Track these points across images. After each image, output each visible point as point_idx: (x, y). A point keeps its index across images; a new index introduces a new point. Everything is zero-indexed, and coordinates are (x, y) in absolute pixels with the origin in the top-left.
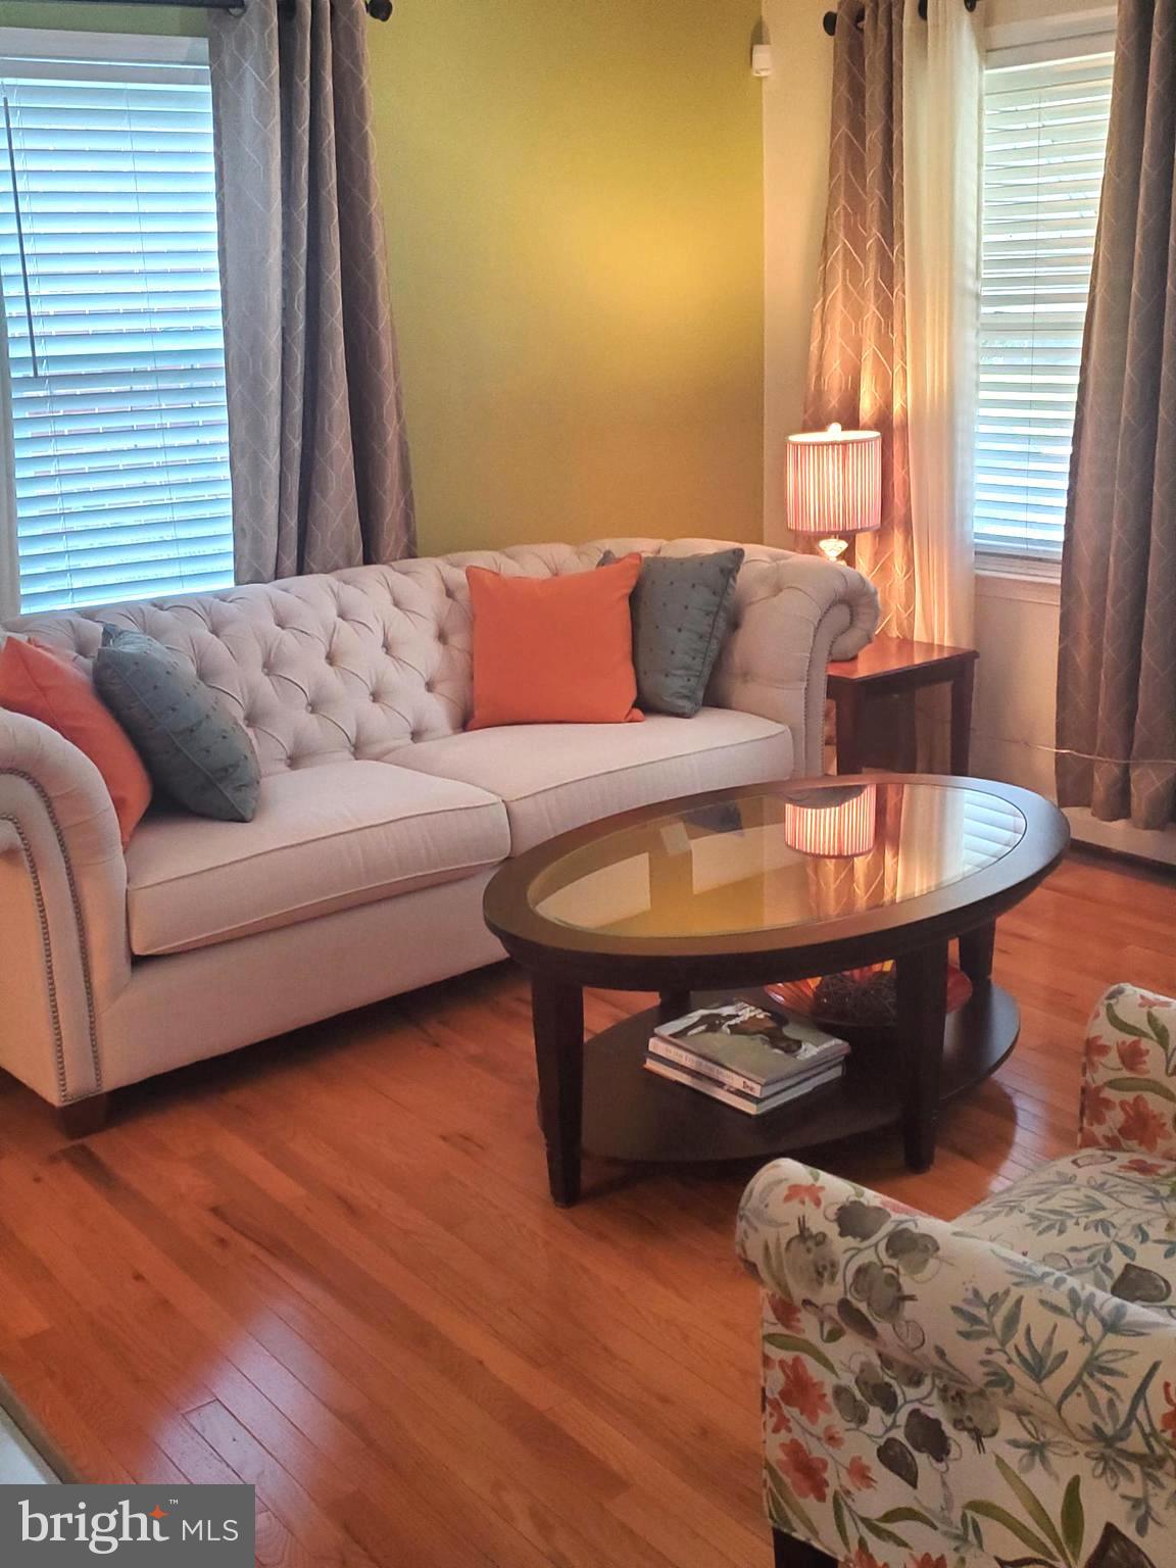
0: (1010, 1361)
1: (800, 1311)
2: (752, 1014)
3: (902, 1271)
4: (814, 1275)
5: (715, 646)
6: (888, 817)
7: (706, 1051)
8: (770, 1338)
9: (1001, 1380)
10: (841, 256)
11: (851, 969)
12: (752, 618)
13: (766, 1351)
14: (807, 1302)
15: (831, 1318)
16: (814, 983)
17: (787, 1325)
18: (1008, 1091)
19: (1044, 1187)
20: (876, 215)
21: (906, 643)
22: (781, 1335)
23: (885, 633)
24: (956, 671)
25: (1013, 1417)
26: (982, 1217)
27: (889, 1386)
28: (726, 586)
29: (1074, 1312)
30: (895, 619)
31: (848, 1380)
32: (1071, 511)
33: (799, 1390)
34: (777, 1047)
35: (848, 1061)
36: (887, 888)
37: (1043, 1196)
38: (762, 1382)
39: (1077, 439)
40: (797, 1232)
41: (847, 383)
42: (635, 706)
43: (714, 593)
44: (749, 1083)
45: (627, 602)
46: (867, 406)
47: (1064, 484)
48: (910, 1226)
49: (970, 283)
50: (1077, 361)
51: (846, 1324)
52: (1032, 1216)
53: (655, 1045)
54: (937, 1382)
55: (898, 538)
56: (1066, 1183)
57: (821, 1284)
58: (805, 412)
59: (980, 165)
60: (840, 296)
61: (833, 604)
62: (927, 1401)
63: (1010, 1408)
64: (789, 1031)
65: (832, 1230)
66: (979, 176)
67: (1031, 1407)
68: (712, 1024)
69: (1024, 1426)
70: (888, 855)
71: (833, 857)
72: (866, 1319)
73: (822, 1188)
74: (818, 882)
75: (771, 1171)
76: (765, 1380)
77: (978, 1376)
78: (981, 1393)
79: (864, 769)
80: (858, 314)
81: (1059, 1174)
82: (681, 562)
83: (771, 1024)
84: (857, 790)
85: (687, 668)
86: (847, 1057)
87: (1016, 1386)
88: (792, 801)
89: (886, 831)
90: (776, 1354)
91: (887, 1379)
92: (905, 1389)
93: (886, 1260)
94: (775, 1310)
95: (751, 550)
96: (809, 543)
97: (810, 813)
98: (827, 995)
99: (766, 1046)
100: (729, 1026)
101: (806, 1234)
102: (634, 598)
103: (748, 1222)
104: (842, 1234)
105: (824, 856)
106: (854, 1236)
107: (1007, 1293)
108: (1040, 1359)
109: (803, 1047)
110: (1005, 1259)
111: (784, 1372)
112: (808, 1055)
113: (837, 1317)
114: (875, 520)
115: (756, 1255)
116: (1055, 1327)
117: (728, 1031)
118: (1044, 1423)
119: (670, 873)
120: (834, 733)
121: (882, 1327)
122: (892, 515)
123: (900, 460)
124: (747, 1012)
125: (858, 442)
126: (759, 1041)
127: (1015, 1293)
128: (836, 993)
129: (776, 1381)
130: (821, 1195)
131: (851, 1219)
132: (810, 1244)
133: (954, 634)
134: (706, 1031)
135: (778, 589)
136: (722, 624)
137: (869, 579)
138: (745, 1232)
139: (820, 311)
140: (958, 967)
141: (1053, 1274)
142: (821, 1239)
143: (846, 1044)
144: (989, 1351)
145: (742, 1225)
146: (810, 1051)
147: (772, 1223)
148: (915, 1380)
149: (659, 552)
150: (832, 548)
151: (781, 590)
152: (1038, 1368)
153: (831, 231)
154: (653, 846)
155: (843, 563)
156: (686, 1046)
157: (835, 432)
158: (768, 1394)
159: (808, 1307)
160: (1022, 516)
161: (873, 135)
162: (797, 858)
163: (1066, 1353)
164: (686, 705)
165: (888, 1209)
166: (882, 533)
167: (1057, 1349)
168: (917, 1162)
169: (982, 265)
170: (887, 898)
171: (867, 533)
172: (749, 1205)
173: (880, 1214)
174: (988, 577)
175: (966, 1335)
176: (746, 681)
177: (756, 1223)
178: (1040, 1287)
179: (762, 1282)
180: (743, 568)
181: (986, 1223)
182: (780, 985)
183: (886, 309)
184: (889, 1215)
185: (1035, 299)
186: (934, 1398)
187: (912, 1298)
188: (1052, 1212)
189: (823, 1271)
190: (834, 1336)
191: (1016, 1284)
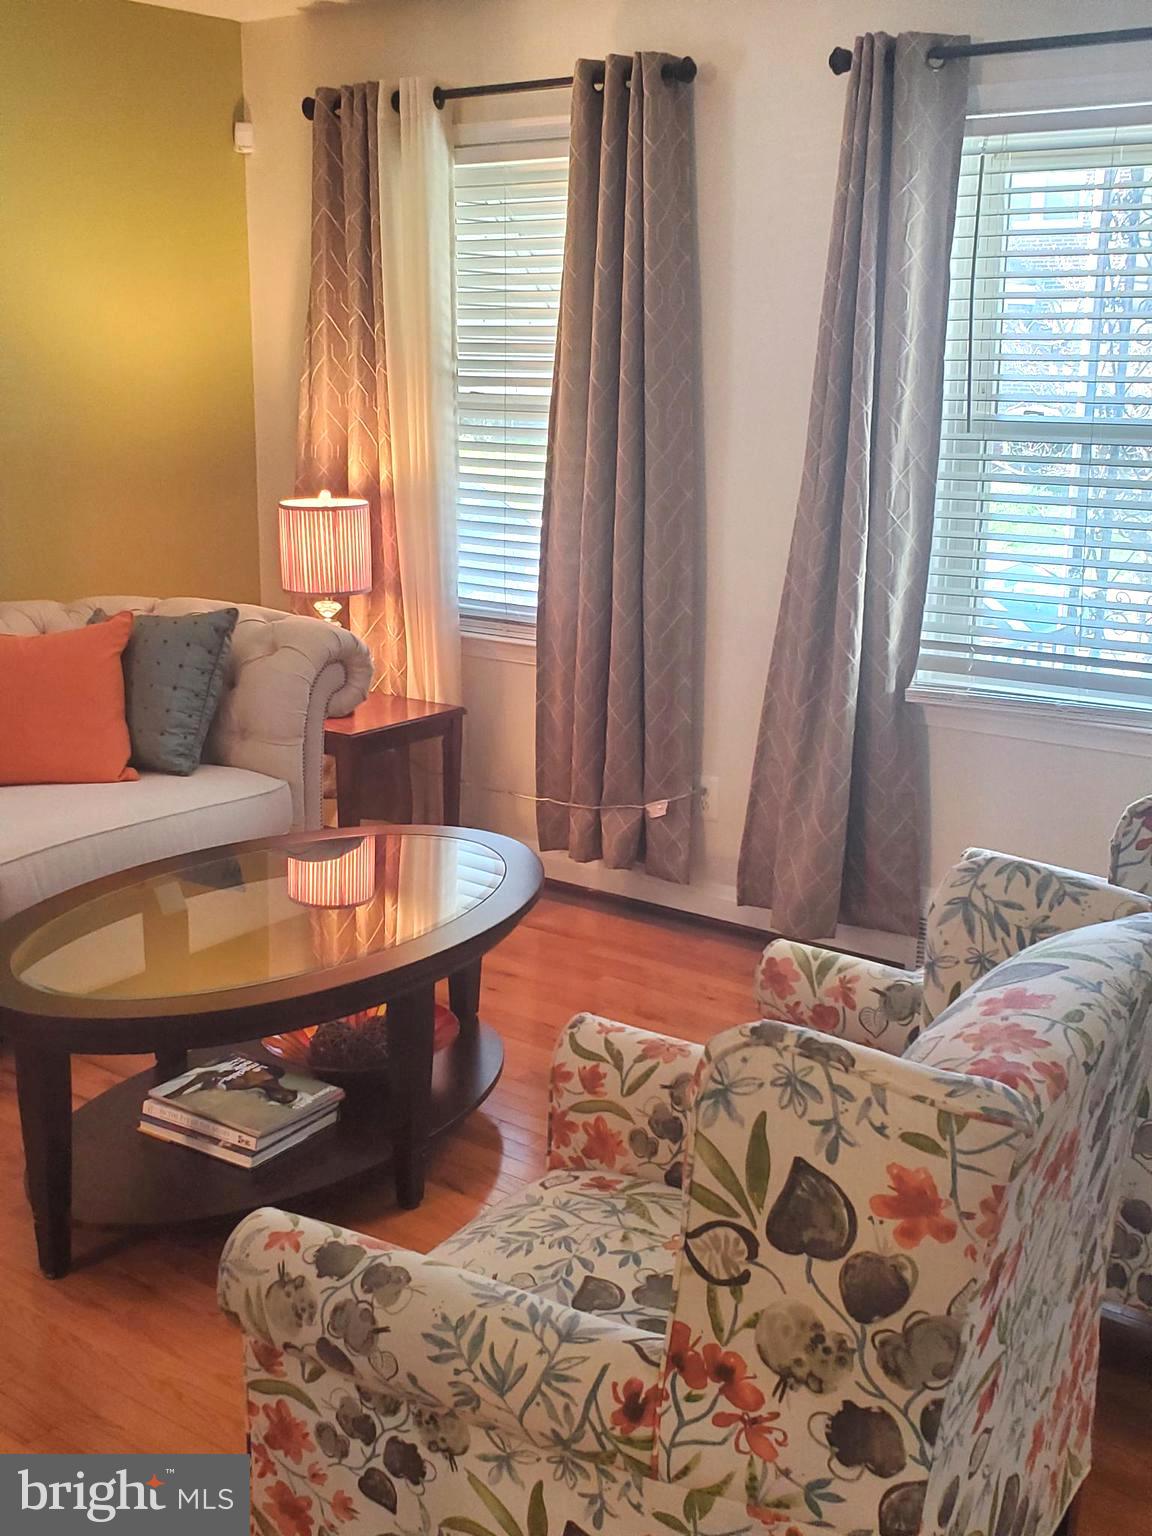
0: (476, 1380)
1: (281, 1354)
2: (249, 1068)
3: (375, 1304)
4: (295, 1319)
5: (211, 702)
6: (387, 867)
7: (201, 1109)
8: (254, 1385)
9: (470, 1399)
10: (325, 330)
11: (348, 1015)
12: (248, 676)
13: (250, 1399)
14: (287, 1346)
15: (312, 1358)
16: (310, 1032)
17: (269, 1368)
18: (496, 1122)
19: (514, 1210)
20: (357, 297)
21: (400, 699)
22: (267, 1381)
23: (380, 691)
24: (447, 726)
25: (482, 1432)
26: (457, 1245)
27: (368, 1417)
28: (221, 645)
29: (533, 1325)
30: (389, 678)
31: (330, 1417)
32: (543, 578)
33: (284, 1433)
34: (271, 1099)
35: (343, 1107)
36: (388, 934)
37: (515, 1219)
38: (247, 1430)
39: (547, 513)
40: (277, 1277)
41: (335, 452)
42: (130, 764)
43: (210, 652)
44: (245, 1137)
45: (118, 658)
46: (355, 474)
47: (536, 554)
48: (384, 1260)
49: (447, 363)
50: (544, 441)
51: (326, 1362)
52: (503, 1240)
53: (149, 1108)
54: (412, 1407)
55: (389, 599)
56: (535, 1205)
57: (300, 1326)
58: (297, 478)
59: (452, 254)
60: (325, 370)
61: (328, 663)
62: (404, 1428)
63: (479, 1425)
64: (286, 1083)
65: (311, 1272)
66: (452, 262)
67: (496, 1420)
68: (208, 1082)
69: (491, 1439)
70: (388, 902)
71: (335, 908)
72: (344, 1356)
73: (302, 1233)
74: (322, 934)
75: (254, 1221)
76: (251, 1427)
77: (448, 1398)
78: (451, 1414)
79: (362, 821)
80: (342, 385)
81: (527, 1196)
82: (175, 621)
83: (269, 1077)
84: (355, 842)
85: (180, 725)
86: (342, 1103)
87: (483, 1403)
88: (296, 856)
89: (386, 880)
90: (260, 1399)
91: (365, 1411)
92: (382, 1418)
93: (361, 1296)
94: (257, 1356)
95: (246, 610)
96: (304, 604)
97: (311, 866)
98: (324, 1044)
99: (262, 1099)
100: (225, 1082)
101: (286, 1279)
102: (127, 656)
103: (232, 1276)
104: (319, 1276)
105: (326, 907)
106: (331, 1276)
107: (473, 1314)
108: (503, 1374)
109: (299, 1097)
110: (471, 1283)
111: (268, 1416)
112: (303, 1105)
113: (317, 1358)
114: (366, 582)
115: (236, 1304)
116: (516, 1341)
117: (224, 1087)
118: (510, 1434)
119: (166, 931)
120: (334, 787)
121: (359, 1362)
122: (382, 578)
123: (388, 525)
124: (243, 1067)
125: (346, 508)
126: (255, 1096)
127: (481, 1313)
128: (333, 1041)
129: (261, 1426)
130: (300, 1240)
131: (329, 1261)
132: (290, 1288)
133: (443, 691)
134: (201, 1089)
135: (274, 648)
136: (218, 682)
137: (363, 641)
138: (227, 1283)
139: (307, 383)
140: (448, 1007)
141: (514, 1292)
142: (300, 1283)
143: (340, 1090)
144: (457, 1372)
145: (223, 1277)
146: (305, 1100)
147: (253, 1271)
148: (392, 1410)
149: (152, 610)
150: (328, 609)
151: (276, 650)
152: (501, 1384)
153: (315, 305)
154: (147, 906)
155: (338, 624)
156: (180, 1105)
157: (325, 499)
158: (253, 1440)
159: (290, 1350)
160: (499, 582)
161: (353, 217)
162: (301, 910)
163: (526, 1365)
164: (184, 763)
165: (364, 1247)
166: (374, 595)
167: (518, 1363)
168: (408, 1199)
169: (457, 347)
170: (388, 941)
171: (361, 596)
172: (230, 1258)
173: (357, 1251)
174: (472, 639)
175: (435, 1359)
176: (244, 738)
177: (235, 1272)
178: (503, 1306)
179: (244, 1332)
180: (238, 628)
181: (462, 1251)
182: (277, 1037)
183: (370, 384)
184: (365, 1252)
185: (506, 382)
186: (410, 1424)
187: (386, 1330)
188: (520, 1234)
189: (302, 1313)
190: (315, 1375)
191: (480, 1306)
